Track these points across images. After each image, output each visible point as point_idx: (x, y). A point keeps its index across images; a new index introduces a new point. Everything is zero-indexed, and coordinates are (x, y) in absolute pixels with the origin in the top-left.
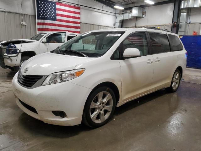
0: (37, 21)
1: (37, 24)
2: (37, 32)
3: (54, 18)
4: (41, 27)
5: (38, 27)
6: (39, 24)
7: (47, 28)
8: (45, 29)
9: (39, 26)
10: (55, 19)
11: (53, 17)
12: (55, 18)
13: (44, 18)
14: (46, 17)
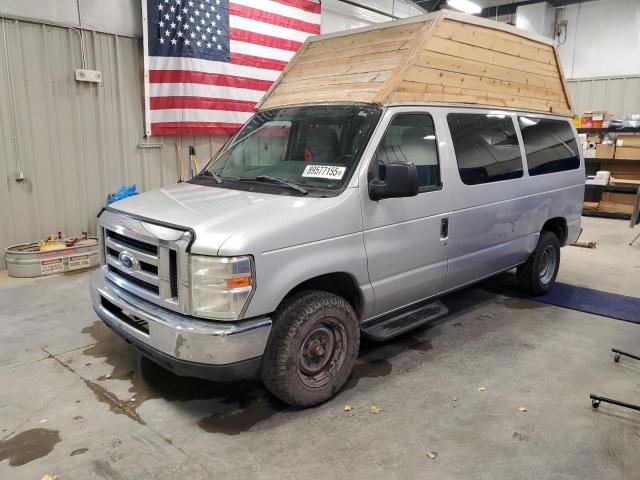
0: (151, 63)
1: (147, 79)
2: (148, 112)
3: (219, 47)
4: (166, 90)
5: (151, 90)
6: (158, 77)
7: (189, 94)
8: (184, 98)
9: (156, 85)
10: (224, 56)
11: (215, 45)
12: (226, 49)
13: (180, 51)
14: (187, 42)
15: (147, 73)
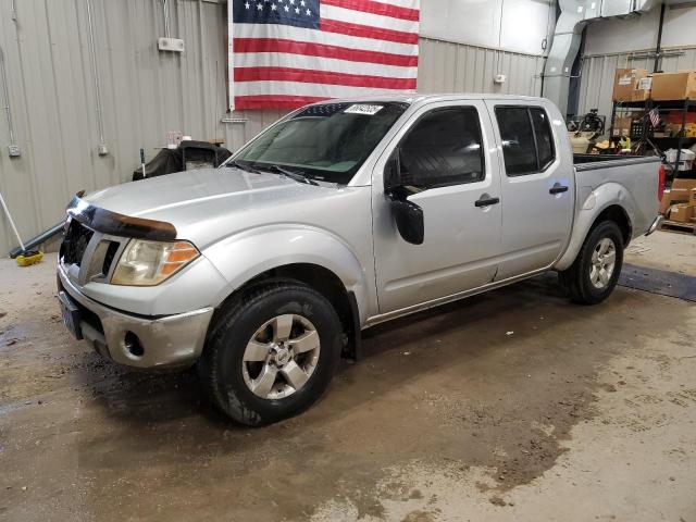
0: (236, 30)
1: (231, 48)
2: (232, 84)
3: (308, 12)
4: (250, 60)
5: (236, 60)
6: (243, 45)
7: (275, 65)
8: (270, 69)
9: (241, 55)
10: (314, 22)
11: (303, 10)
12: (316, 14)
13: (267, 17)
14: (274, 7)
15: (231, 41)
